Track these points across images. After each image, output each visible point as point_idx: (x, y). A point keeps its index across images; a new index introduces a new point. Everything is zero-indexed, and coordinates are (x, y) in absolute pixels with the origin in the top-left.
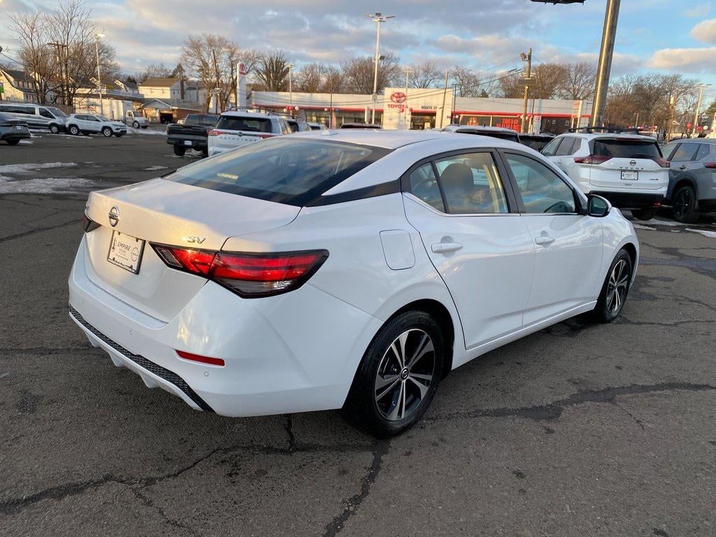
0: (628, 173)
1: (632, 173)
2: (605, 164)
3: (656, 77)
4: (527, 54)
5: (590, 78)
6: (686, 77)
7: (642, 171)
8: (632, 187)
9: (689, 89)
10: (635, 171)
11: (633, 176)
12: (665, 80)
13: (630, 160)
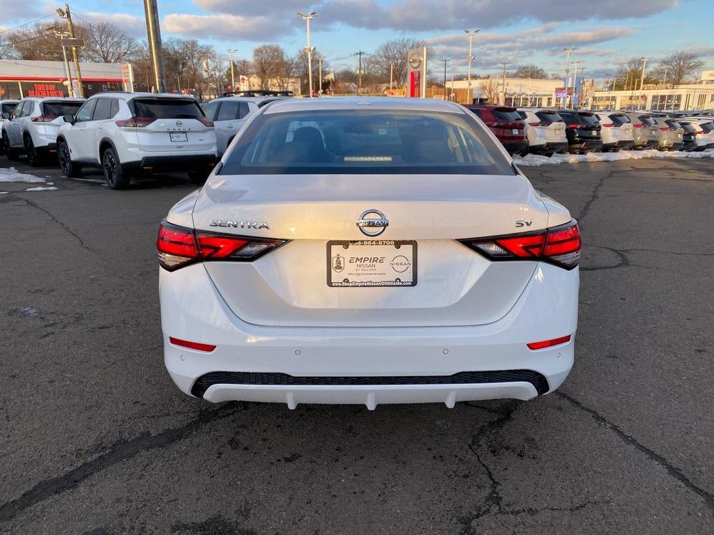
0: (177, 135)
1: (181, 135)
2: (151, 126)
3: (179, 42)
4: (65, 11)
5: (115, 40)
6: (201, 42)
7: (190, 131)
8: (183, 149)
9: (206, 53)
10: (183, 132)
11: (182, 137)
12: (186, 45)
13: (176, 120)
